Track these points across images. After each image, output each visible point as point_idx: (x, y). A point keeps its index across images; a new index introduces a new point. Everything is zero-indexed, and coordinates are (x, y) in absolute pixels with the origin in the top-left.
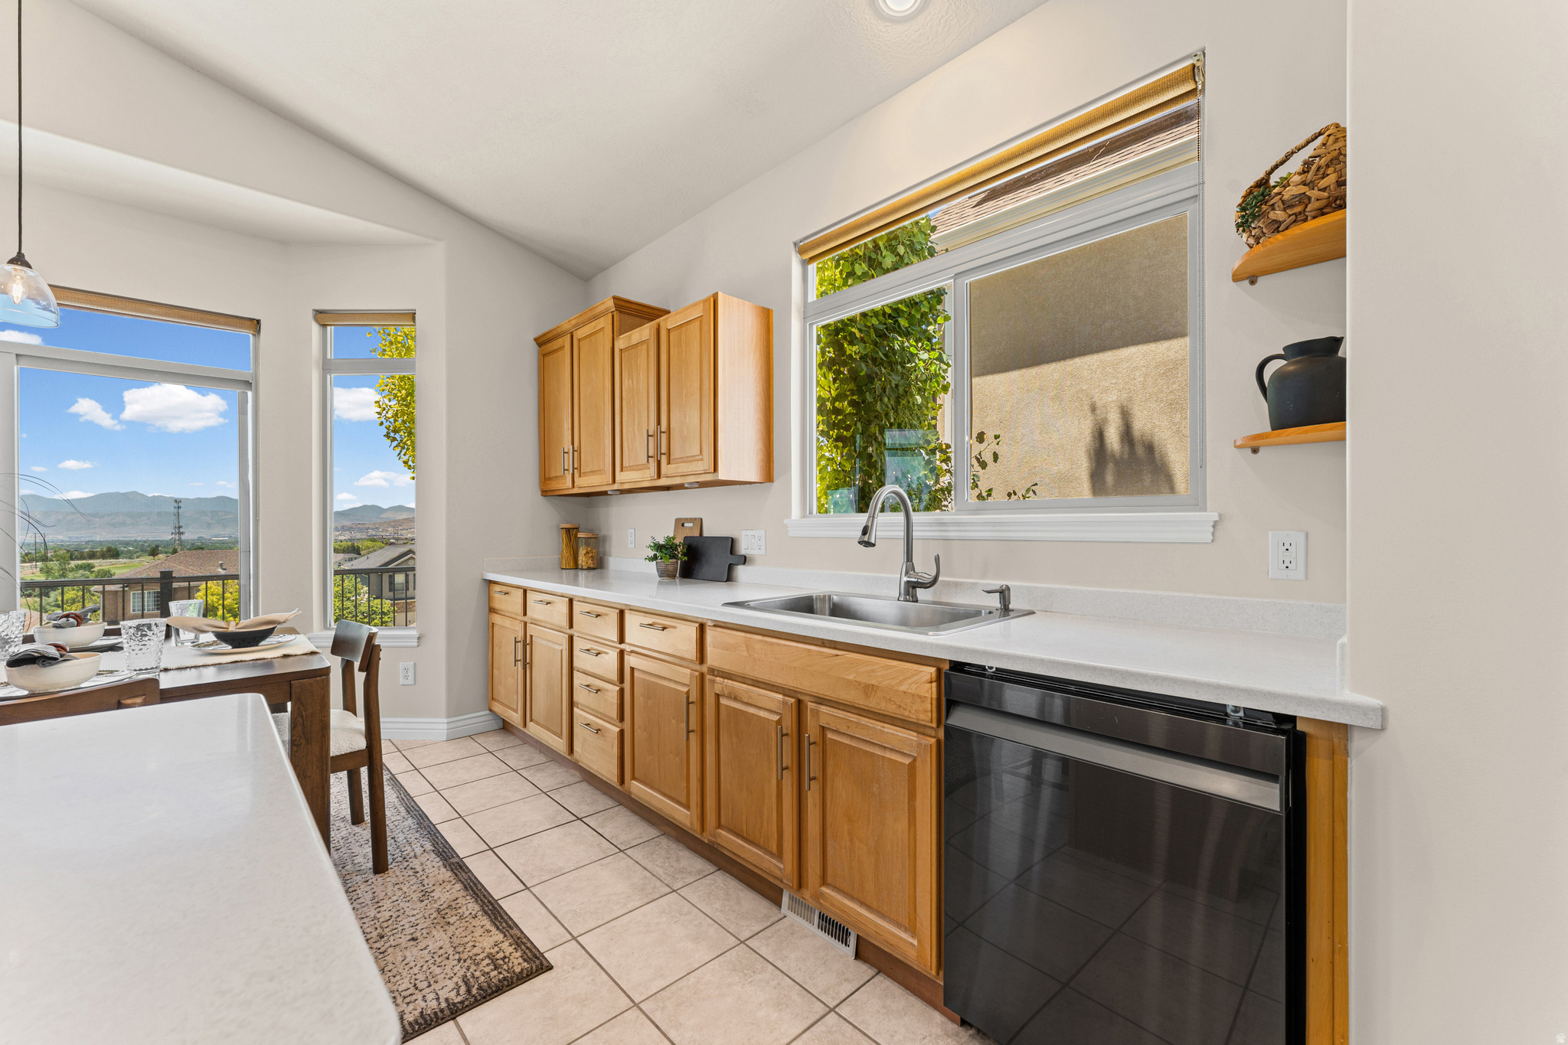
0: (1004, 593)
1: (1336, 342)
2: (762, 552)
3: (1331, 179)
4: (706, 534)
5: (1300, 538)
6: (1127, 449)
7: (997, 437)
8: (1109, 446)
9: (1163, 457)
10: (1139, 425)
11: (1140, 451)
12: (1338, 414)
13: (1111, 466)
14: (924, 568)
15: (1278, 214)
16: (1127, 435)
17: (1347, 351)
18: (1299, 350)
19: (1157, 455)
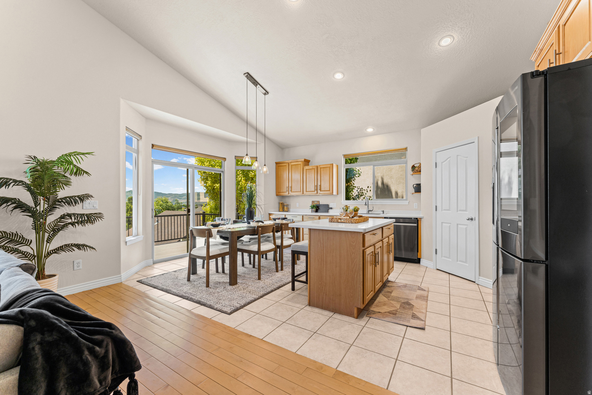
0: (383, 211)
1: (420, 184)
2: (336, 207)
3: (420, 169)
4: (320, 204)
5: (417, 204)
6: (382, 186)
7: (371, 187)
8: (379, 186)
9: (390, 188)
10: (385, 181)
11: (385, 186)
12: (420, 192)
13: (379, 190)
14: (370, 209)
15: (415, 171)
16: (383, 183)
17: (421, 185)
18: (417, 184)
19: (389, 188)
